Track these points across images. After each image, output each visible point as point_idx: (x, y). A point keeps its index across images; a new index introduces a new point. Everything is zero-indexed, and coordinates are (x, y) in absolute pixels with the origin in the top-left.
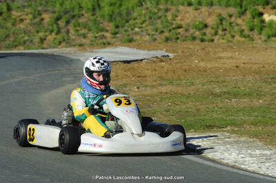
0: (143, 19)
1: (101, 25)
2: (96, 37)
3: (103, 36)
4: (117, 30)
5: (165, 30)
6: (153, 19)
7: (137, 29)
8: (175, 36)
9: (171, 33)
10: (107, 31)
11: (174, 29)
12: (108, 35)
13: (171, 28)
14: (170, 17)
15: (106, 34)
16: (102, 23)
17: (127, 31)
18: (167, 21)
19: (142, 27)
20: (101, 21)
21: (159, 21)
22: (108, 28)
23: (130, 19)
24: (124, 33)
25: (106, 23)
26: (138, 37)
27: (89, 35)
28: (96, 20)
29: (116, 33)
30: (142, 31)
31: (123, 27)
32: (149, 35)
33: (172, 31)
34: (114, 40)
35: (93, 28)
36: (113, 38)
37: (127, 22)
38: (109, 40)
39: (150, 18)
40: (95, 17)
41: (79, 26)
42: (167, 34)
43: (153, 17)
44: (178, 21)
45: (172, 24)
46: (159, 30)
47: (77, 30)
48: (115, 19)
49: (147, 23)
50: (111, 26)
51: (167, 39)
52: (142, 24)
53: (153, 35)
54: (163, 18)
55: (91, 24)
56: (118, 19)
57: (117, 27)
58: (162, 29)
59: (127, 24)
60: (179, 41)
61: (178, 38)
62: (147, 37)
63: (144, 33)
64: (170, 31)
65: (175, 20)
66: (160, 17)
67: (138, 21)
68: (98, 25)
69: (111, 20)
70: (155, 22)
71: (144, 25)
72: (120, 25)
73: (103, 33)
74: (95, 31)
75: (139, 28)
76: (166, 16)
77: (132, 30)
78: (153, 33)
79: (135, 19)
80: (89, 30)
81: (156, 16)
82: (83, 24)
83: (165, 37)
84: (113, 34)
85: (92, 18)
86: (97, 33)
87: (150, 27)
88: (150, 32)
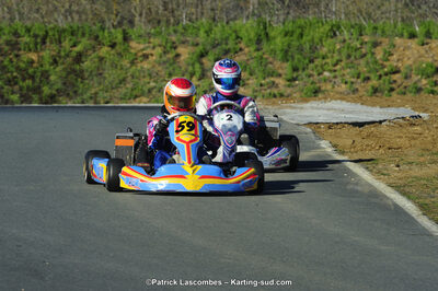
0: (336, 57)
1: (270, 66)
2: (261, 85)
3: (273, 83)
4: (295, 75)
5: (372, 76)
6: (353, 58)
7: (326, 74)
8: (387, 87)
9: (381, 81)
10: (280, 75)
11: (386, 74)
12: (281, 82)
13: (381, 72)
14: (379, 56)
15: (277, 80)
16: (271, 63)
17: (310, 76)
18: (376, 62)
19: (335, 71)
20: (271, 60)
21: (362, 62)
22: (280, 71)
23: (317, 58)
24: (306, 79)
25: (278, 64)
26: (329, 87)
27: (250, 82)
28: (262, 58)
29: (294, 79)
30: (335, 77)
31: (304, 69)
32: (346, 83)
33: (384, 78)
34: (289, 91)
35: (256, 71)
36: (289, 86)
37: (311, 61)
38: (282, 89)
39: (349, 56)
40: (260, 53)
42: (374, 82)
43: (352, 55)
44: (393, 62)
45: (383, 66)
46: (362, 76)
48: (293, 57)
49: (343, 64)
50: (286, 69)
51: (375, 90)
52: (336, 65)
53: (352, 83)
54: (369, 56)
55: (253, 64)
56: (297, 56)
57: (295, 69)
58: (367, 75)
59: (311, 65)
60: (394, 94)
61: (392, 90)
62: (344, 86)
63: (338, 80)
64: (380, 76)
65: (388, 60)
66: (364, 55)
67: (328, 61)
68: (266, 66)
69: (285, 59)
70: (355, 62)
71: (338, 67)
72: (300, 67)
73: (272, 79)
74: (260, 74)
75: (330, 71)
76: (373, 54)
77: (319, 74)
78: (353, 80)
79: (323, 58)
80: (251, 74)
81: (358, 54)
82: (241, 64)
83: (373, 87)
84: (289, 81)
85: (255, 54)
86: (264, 79)
87: (348, 70)
88: (348, 78)
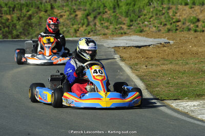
0: (151, 15)
1: (120, 19)
2: (116, 29)
3: (121, 27)
4: (131, 23)
5: (167, 23)
6: (158, 15)
7: (146, 23)
8: (174, 28)
9: (172, 26)
10: (124, 24)
11: (174, 22)
12: (125, 27)
13: (172, 21)
14: (171, 14)
15: (123, 26)
16: (120, 18)
17: (138, 24)
18: (169, 17)
19: (150, 21)
20: (120, 17)
21: (163, 17)
22: (124, 22)
23: (142, 15)
24: (136, 25)
25: (123, 18)
26: (147, 29)
27: (111, 27)
28: (116, 16)
29: (131, 26)
30: (150, 24)
31: (135, 21)
32: (155, 27)
33: (173, 24)
34: (129, 31)
35: (113, 22)
36: (129, 29)
37: (139, 17)
38: (125, 30)
39: (157, 14)
40: (115, 14)
41: (103, 20)
42: (168, 26)
43: (158, 14)
44: (177, 17)
45: (173, 19)
46: (163, 24)
47: (102, 24)
48: (130, 15)
49: (154, 18)
50: (127, 20)
51: (169, 30)
52: (150, 18)
53: (158, 27)
54: (166, 14)
55: (112, 19)
56: (132, 15)
57: (131, 21)
58: (165, 23)
59: (139, 19)
60: (178, 31)
61: (177, 30)
62: (154, 28)
63: (152, 26)
64: (171, 24)
65: (175, 16)
66: (164, 14)
67: (147, 16)
68: (118, 19)
69: (127, 16)
70: (160, 17)
71: (152, 20)
72: (134, 19)
73: (121, 26)
74: (115, 24)
75: (148, 21)
76: (168, 13)
77: (143, 23)
78: (159, 25)
79: (145, 15)
80: (111, 23)
81: (161, 13)
82: (106, 19)
83: (168, 29)
84: (128, 26)
85: (113, 14)
86: (117, 25)
87: (156, 21)
88: (156, 25)
